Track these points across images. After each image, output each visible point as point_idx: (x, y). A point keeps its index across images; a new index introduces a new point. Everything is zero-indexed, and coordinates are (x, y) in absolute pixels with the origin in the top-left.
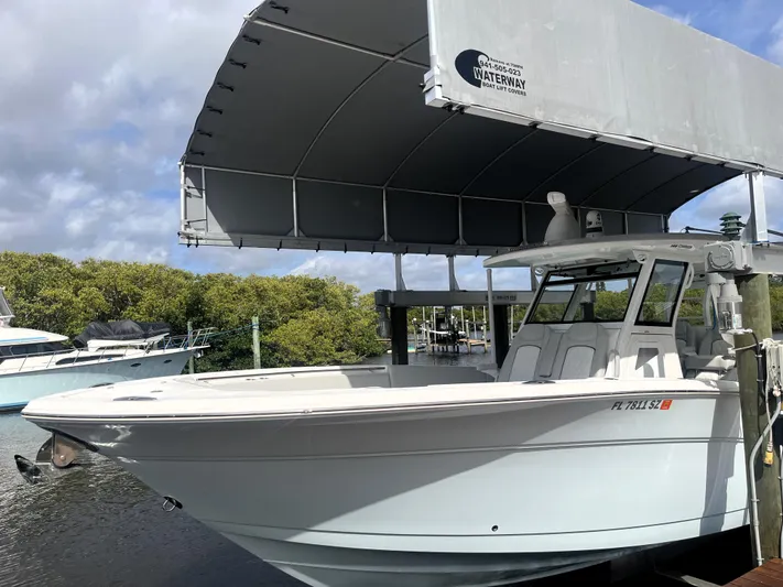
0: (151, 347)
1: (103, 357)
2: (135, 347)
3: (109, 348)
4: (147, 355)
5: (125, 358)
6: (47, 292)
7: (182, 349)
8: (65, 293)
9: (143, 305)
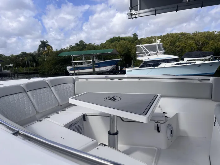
0: (206, 60)
1: (188, 63)
2: (200, 60)
3: (190, 60)
4: (203, 63)
5: (195, 64)
6: (177, 44)
7: (217, 61)
8: (183, 44)
9: (209, 46)
